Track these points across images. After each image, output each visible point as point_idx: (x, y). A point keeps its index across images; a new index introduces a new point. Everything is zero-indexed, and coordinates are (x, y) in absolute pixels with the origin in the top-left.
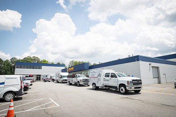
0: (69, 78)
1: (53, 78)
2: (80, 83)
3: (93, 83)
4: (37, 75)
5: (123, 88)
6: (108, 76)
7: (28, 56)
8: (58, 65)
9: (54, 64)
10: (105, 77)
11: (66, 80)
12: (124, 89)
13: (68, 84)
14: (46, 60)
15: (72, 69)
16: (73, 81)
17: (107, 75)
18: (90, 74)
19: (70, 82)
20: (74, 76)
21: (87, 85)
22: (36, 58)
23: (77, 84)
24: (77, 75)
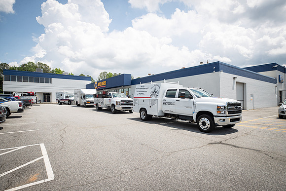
0: (96, 99)
1: (70, 98)
2: (116, 108)
3: (142, 108)
4: (44, 94)
5: (206, 119)
6: (173, 96)
7: (30, 62)
10: (166, 96)
11: (92, 102)
12: (209, 122)
13: (95, 108)
14: (60, 69)
15: (103, 83)
16: (105, 103)
18: (136, 90)
19: (99, 106)
20: (105, 96)
22: (43, 65)
24: (111, 93)
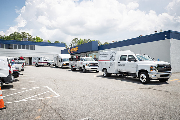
2: (86, 68)
5: (144, 75)
6: (124, 60)
8: (57, 44)
9: (51, 43)
10: (120, 60)
17: (123, 58)
19: (73, 67)
20: (78, 59)
21: (95, 71)
23: (82, 70)
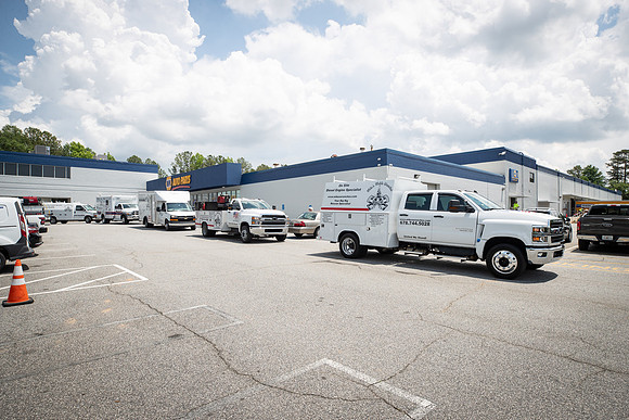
2: (252, 231)
7: (8, 127)
9: (119, 163)
11: (182, 219)
13: (200, 233)
14: (81, 144)
19: (209, 228)
23: (239, 235)
